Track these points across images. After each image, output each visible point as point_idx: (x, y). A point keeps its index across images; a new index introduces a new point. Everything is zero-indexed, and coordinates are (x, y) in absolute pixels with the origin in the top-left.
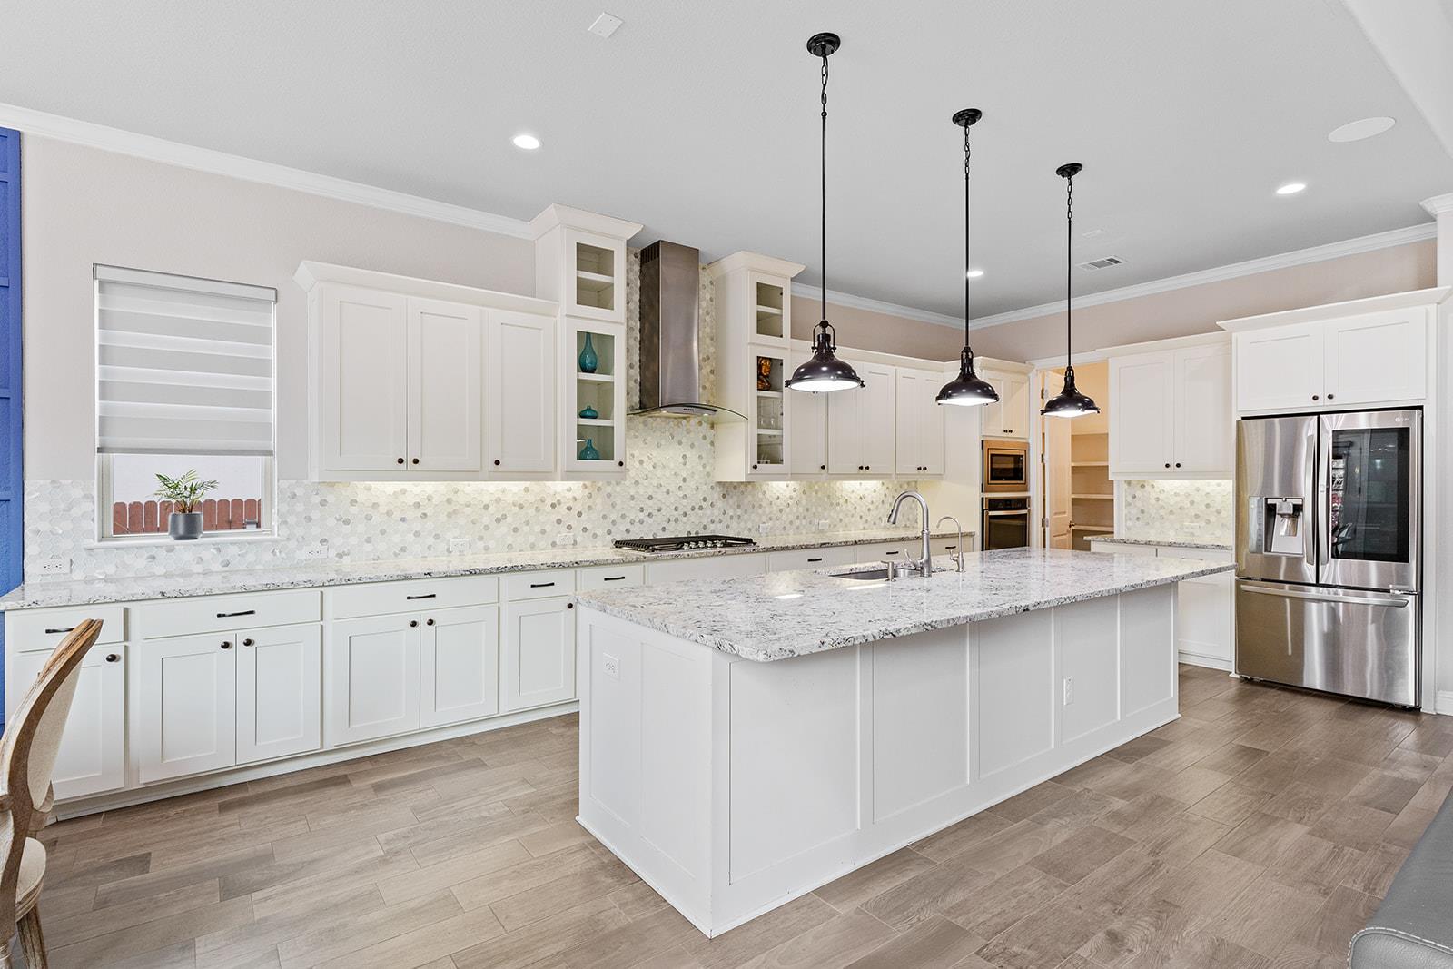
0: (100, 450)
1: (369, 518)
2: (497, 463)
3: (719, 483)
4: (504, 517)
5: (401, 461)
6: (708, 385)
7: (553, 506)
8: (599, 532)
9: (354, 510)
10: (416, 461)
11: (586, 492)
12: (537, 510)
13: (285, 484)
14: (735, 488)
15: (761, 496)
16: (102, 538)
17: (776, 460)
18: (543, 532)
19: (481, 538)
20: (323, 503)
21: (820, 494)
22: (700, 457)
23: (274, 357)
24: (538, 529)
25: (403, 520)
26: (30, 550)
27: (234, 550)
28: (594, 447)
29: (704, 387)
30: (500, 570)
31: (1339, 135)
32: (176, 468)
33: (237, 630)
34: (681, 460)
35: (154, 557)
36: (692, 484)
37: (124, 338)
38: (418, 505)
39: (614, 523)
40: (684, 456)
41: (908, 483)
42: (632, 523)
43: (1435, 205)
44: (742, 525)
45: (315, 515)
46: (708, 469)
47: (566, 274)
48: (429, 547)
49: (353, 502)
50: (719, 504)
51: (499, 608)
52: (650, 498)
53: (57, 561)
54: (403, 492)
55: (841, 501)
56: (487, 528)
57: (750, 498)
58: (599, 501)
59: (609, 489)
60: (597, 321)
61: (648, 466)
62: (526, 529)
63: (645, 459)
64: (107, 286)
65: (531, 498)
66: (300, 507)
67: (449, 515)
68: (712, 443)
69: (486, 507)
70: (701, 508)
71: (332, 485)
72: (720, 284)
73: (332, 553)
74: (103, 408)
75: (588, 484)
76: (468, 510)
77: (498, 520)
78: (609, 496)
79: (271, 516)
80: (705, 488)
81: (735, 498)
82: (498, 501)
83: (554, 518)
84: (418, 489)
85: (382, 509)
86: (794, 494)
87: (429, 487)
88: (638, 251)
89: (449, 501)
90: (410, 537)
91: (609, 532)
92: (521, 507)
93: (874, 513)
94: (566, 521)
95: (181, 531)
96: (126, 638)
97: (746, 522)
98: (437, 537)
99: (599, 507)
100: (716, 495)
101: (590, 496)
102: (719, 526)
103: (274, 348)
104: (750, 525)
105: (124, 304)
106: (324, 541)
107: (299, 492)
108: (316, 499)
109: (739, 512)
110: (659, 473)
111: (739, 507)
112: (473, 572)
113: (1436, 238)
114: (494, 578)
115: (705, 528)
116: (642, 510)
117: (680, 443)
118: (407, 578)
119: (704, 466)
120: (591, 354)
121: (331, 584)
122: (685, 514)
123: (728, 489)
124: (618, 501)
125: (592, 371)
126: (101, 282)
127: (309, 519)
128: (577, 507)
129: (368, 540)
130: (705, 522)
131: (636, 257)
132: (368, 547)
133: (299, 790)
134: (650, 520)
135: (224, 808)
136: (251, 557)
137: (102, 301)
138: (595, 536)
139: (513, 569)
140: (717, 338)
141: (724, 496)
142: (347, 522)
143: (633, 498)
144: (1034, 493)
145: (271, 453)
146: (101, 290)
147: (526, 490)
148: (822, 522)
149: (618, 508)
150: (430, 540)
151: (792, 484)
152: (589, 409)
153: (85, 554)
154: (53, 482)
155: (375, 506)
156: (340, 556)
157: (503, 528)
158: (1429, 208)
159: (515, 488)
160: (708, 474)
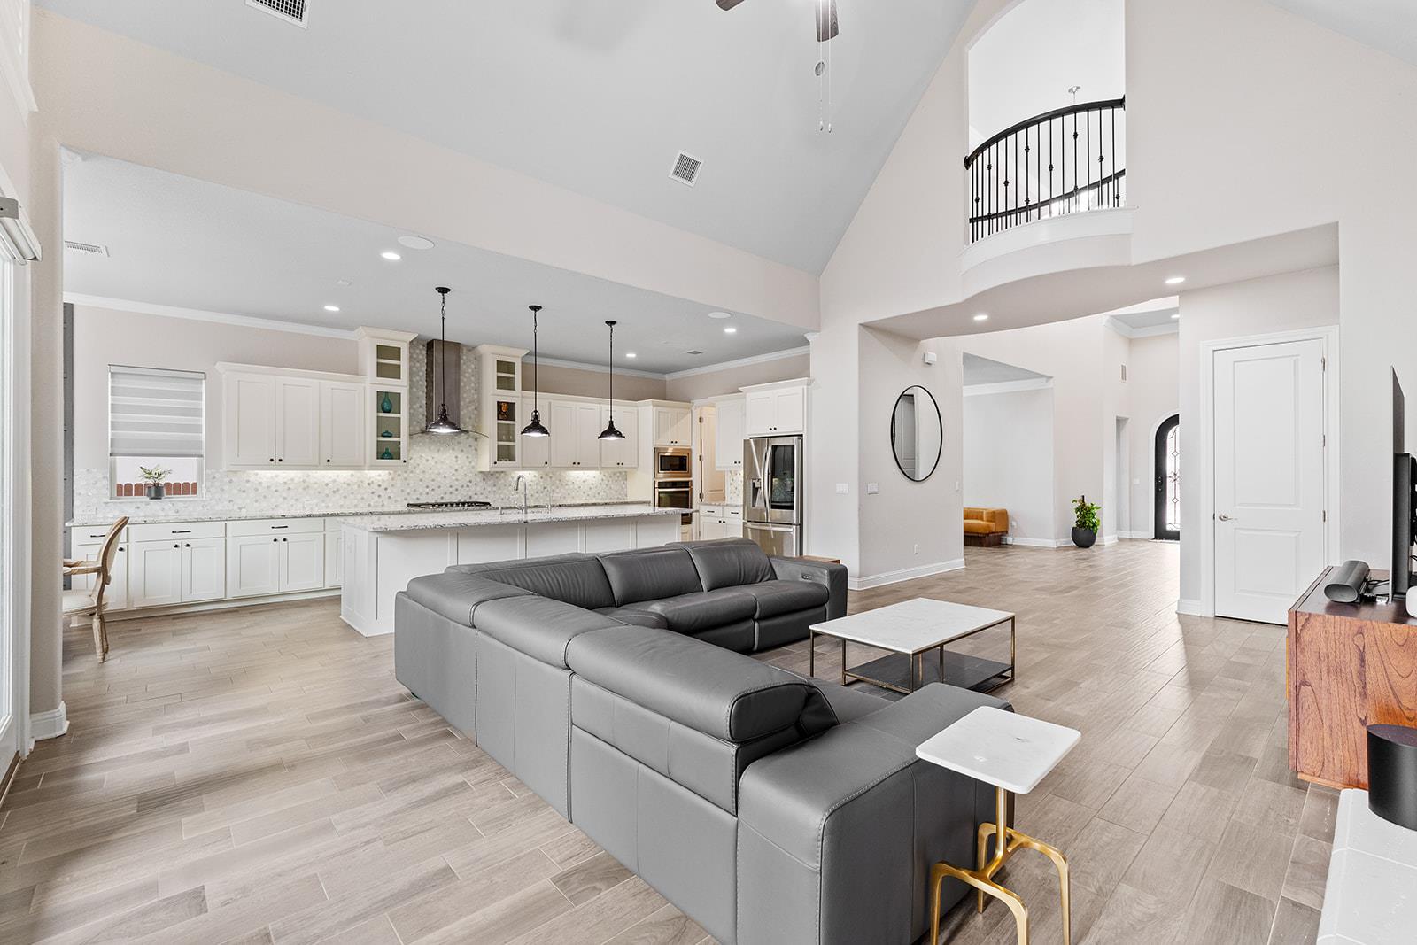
0: (111, 455)
1: (257, 490)
2: (328, 461)
3: (481, 472)
4: (338, 490)
5: (272, 460)
6: (473, 416)
7: (369, 484)
8: (399, 499)
9: (248, 485)
10: (280, 460)
11: (390, 477)
12: (359, 486)
13: (209, 472)
14: (492, 475)
15: (510, 479)
16: (111, 498)
17: (512, 459)
18: (363, 498)
19: (323, 501)
20: (231, 481)
21: (553, 479)
22: (467, 457)
23: (204, 407)
24: (359, 496)
25: (276, 491)
26: (76, 503)
27: (182, 505)
28: (388, 453)
29: (470, 418)
30: (324, 515)
31: (711, 315)
32: (151, 463)
33: (182, 539)
34: (455, 459)
35: (138, 508)
36: (461, 472)
37: (123, 417)
38: (285, 483)
39: (409, 494)
40: (456, 457)
41: (620, 473)
42: (421, 494)
43: (809, 337)
44: (497, 496)
45: (226, 488)
46: (473, 464)
47: (370, 361)
48: (292, 505)
49: (248, 481)
50: (481, 484)
51: (325, 535)
52: (433, 480)
53: (89, 508)
54: (277, 476)
55: (569, 483)
56: (327, 495)
57: (503, 481)
58: (398, 482)
59: (405, 475)
60: (389, 385)
61: (432, 462)
62: (352, 496)
63: (430, 458)
64: (115, 376)
65: (355, 480)
66: (217, 484)
67: (304, 489)
68: (476, 450)
69: (327, 485)
70: (468, 486)
71: (236, 472)
72: (479, 359)
73: (236, 507)
74: (113, 435)
75: (392, 472)
76: (316, 486)
77: (334, 492)
78: (406, 479)
79: (202, 490)
80: (470, 475)
81: (492, 481)
82: (334, 481)
83: (370, 491)
84: (284, 475)
85: (265, 485)
86: (534, 479)
87: (292, 474)
88: (425, 343)
89: (304, 481)
90: (281, 500)
91: (406, 499)
92: (349, 485)
93: (593, 490)
94: (377, 493)
95: (153, 495)
96: (128, 541)
97: (500, 494)
98: (297, 500)
99: (399, 485)
100: (478, 479)
101: (393, 479)
102: (481, 497)
103: (204, 402)
104: (502, 496)
105: (123, 383)
106: (230, 501)
107: (217, 475)
108: (227, 480)
109: (494, 489)
110: (439, 466)
111: (495, 486)
112: (309, 516)
113: (809, 354)
114: (322, 519)
115: (471, 497)
116: (427, 487)
117: (453, 449)
118: (272, 518)
119: (470, 462)
120: (387, 403)
121: (231, 520)
122: (457, 490)
123: (486, 476)
124: (411, 482)
125: (389, 412)
126: (112, 373)
127: (223, 490)
128: (385, 485)
129: (256, 501)
130: (470, 494)
131: (423, 346)
132: (256, 505)
133: (210, 614)
134: (433, 493)
135: (174, 619)
136: (190, 509)
137: (113, 382)
138: (396, 501)
139: (332, 515)
140: (478, 390)
141: (484, 479)
142: (244, 491)
143: (421, 480)
144: (695, 479)
145: (202, 456)
146: (112, 377)
147: (352, 475)
148: (555, 495)
149: (411, 485)
150: (293, 501)
151: (533, 473)
152: (387, 432)
153: (104, 505)
154: (88, 470)
155: (260, 483)
156: (240, 509)
157: (337, 496)
158: (808, 338)
159: (344, 475)
160: (473, 467)
